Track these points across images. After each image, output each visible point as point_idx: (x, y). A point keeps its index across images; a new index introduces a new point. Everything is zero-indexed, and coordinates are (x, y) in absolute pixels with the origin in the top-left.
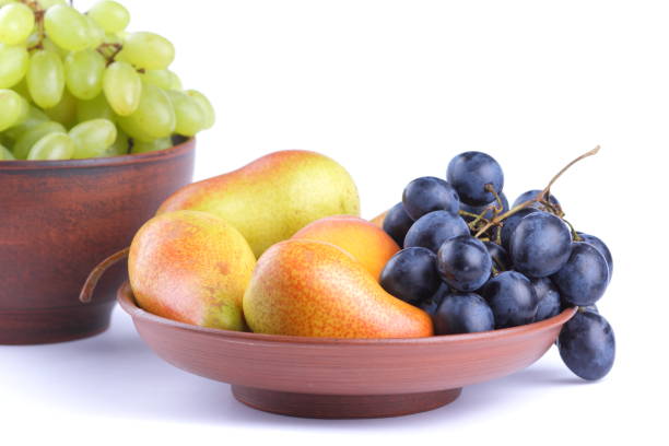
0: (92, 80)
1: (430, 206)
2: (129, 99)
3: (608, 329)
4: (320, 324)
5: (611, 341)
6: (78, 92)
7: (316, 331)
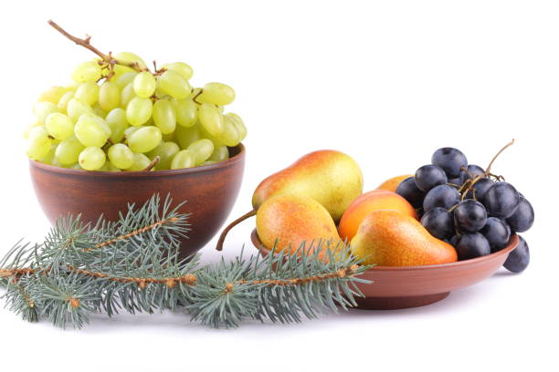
0: (193, 115)
1: (434, 183)
2: (219, 125)
3: (526, 244)
4: (406, 258)
5: (527, 250)
6: (186, 123)
7: (404, 262)
